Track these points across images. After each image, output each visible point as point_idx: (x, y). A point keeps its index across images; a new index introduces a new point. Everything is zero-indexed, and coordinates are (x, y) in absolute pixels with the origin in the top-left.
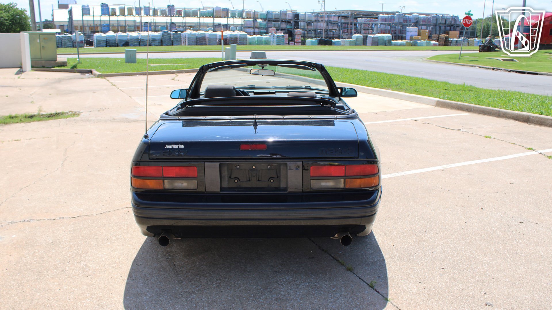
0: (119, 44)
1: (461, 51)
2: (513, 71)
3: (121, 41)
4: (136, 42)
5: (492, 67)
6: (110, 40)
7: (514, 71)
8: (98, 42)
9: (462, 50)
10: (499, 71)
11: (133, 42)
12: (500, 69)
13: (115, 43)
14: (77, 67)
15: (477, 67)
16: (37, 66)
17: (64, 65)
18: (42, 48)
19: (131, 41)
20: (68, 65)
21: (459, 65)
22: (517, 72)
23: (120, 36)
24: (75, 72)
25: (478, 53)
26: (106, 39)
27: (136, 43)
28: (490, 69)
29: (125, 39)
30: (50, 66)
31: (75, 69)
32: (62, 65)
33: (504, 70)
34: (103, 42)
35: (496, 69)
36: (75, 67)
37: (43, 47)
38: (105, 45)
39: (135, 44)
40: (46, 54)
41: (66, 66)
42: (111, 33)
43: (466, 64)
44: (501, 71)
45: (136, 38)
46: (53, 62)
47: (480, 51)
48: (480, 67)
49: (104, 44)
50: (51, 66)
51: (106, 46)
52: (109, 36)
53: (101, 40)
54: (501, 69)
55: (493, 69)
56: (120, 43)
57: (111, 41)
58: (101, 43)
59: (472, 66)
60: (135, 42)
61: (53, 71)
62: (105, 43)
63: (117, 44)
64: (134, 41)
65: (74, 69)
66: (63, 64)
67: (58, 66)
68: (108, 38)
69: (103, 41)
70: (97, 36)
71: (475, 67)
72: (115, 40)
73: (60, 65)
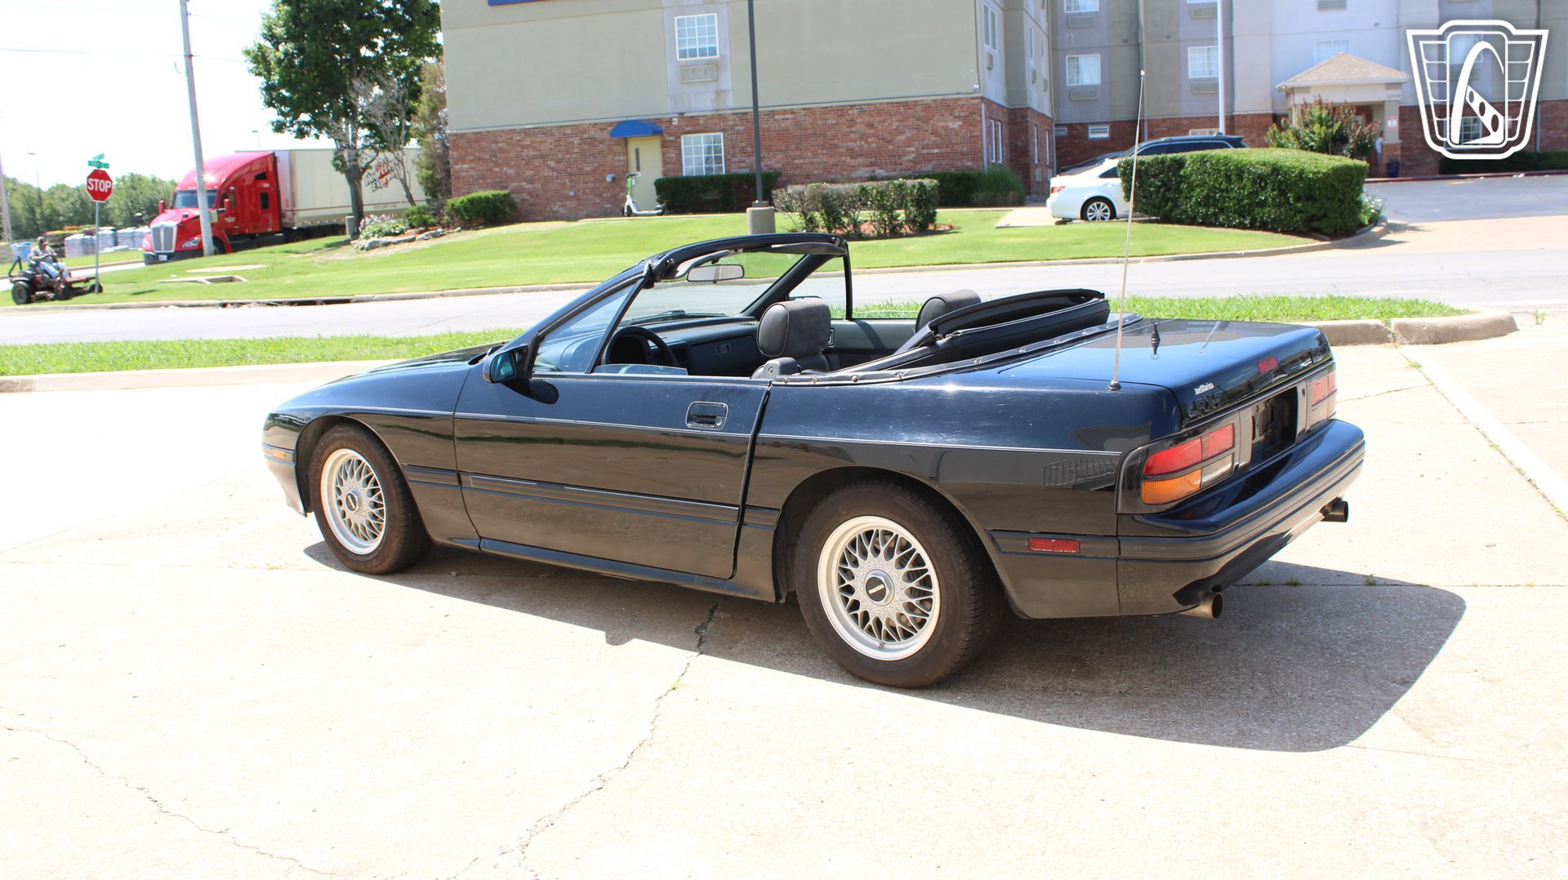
1: (98, 267)
2: (281, 303)
5: (219, 302)
7: (285, 302)
9: (100, 264)
10: (244, 307)
12: (243, 304)
15: (171, 307)
21: (112, 308)
22: (292, 303)
25: (143, 268)
28: (213, 305)
33: (259, 303)
35: (232, 304)
43: (135, 303)
44: (249, 307)
47: (146, 264)
48: (180, 306)
54: (250, 303)
55: (224, 305)
59: (158, 306)
71: (167, 306)
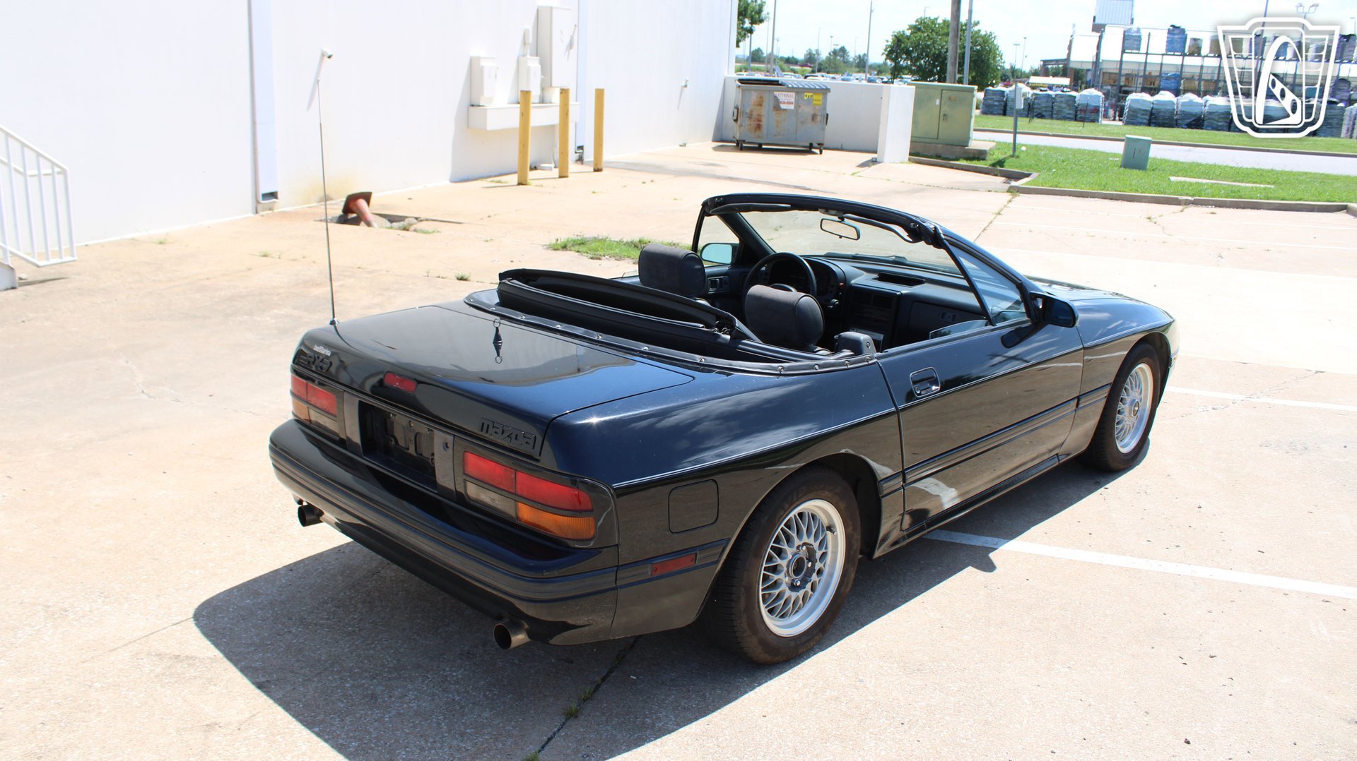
0: (1180, 122)
3: (1185, 115)
4: (1221, 120)
6: (1159, 111)
8: (1131, 113)
11: (1213, 119)
13: (1171, 118)
14: (1005, 164)
16: (925, 154)
17: (981, 157)
18: (942, 116)
19: (1210, 116)
20: (987, 158)
23: (1184, 104)
24: (996, 175)
26: (1152, 109)
27: (1220, 124)
29: (1195, 110)
30: (951, 157)
31: (999, 168)
32: (976, 156)
34: (1143, 115)
36: (1001, 163)
37: (944, 115)
38: (1145, 121)
39: (1218, 126)
40: (949, 132)
41: (984, 159)
42: (1165, 96)
45: (1223, 111)
46: (958, 149)
49: (1145, 119)
50: (954, 157)
51: (1149, 124)
52: (1159, 102)
53: (1140, 109)
56: (1183, 119)
57: (1162, 114)
58: (1139, 115)
60: (1218, 122)
61: (952, 167)
62: (1147, 117)
63: (1177, 120)
64: (1217, 118)
65: (997, 168)
66: (980, 155)
67: (968, 159)
68: (1155, 107)
69: (1143, 112)
70: (1133, 101)
72: (1172, 112)
73: (971, 156)
